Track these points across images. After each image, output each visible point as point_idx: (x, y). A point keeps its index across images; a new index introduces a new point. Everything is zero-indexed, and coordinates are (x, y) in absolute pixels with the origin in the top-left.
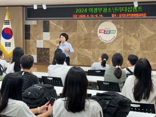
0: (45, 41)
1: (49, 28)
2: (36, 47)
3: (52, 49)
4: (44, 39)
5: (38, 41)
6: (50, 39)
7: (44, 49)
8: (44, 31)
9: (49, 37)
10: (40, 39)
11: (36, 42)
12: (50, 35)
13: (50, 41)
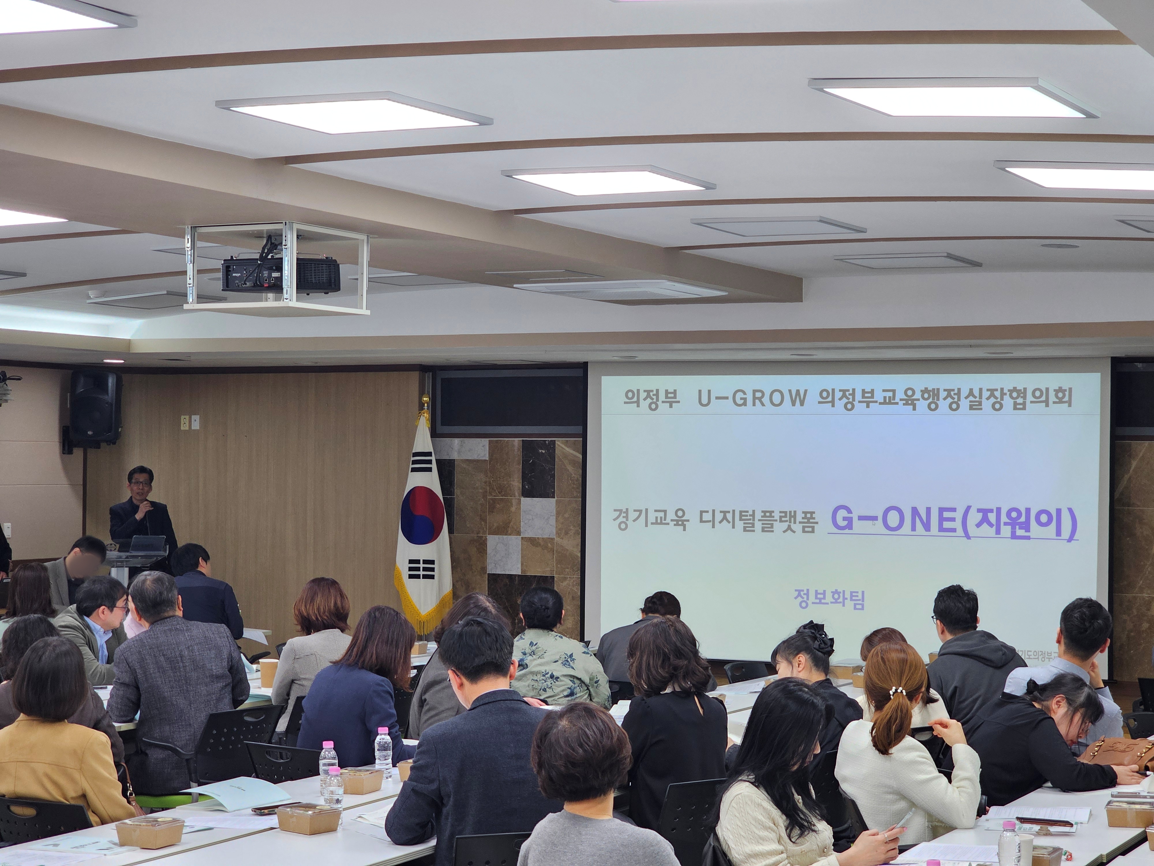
0: (532, 541)
1: (553, 476)
2: (484, 569)
3: (565, 579)
4: (528, 533)
5: (492, 541)
6: (558, 534)
7: (524, 580)
8: (527, 493)
9: (553, 521)
10: (503, 530)
11: (482, 546)
12: (558, 514)
13: (557, 539)
